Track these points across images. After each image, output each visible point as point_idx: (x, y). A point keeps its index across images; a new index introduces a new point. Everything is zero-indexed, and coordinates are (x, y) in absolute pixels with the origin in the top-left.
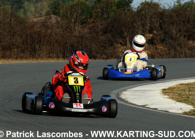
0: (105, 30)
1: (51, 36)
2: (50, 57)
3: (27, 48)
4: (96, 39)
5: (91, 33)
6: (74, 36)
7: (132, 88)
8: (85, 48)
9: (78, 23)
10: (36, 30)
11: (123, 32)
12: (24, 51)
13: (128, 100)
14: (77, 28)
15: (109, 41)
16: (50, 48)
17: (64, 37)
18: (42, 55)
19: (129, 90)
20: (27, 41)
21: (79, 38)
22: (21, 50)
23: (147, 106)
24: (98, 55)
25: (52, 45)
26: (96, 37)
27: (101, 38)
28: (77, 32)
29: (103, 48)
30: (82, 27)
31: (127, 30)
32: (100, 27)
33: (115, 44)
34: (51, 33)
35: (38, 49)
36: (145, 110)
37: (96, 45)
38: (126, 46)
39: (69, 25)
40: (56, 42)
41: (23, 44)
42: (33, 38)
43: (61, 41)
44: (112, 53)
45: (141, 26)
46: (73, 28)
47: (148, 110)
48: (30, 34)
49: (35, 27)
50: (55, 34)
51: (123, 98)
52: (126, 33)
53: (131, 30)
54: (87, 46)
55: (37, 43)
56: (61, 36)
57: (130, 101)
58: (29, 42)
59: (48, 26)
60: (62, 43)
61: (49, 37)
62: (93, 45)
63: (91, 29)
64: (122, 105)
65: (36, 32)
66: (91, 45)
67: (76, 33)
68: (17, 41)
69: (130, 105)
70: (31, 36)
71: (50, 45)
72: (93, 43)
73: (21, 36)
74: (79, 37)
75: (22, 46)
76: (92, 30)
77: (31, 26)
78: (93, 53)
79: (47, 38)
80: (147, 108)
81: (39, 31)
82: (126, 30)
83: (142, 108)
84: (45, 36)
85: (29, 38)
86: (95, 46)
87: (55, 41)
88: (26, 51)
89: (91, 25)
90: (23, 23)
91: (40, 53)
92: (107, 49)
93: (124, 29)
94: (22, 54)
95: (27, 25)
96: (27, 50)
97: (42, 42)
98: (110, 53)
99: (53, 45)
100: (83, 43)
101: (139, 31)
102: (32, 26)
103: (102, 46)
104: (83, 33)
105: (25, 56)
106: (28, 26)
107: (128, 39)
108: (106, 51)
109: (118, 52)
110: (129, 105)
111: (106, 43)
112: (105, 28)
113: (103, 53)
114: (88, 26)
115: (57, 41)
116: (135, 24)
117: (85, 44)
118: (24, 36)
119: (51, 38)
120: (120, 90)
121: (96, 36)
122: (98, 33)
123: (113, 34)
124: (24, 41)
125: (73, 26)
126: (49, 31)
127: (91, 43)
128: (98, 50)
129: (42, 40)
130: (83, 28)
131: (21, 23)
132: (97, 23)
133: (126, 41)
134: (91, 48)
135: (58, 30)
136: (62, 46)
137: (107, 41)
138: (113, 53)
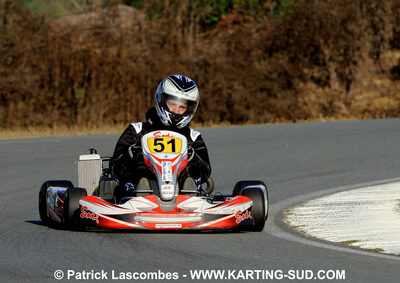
0: (270, 43)
1: (118, 63)
2: (115, 122)
3: (53, 99)
4: (243, 67)
5: (229, 53)
6: (182, 63)
7: (322, 196)
8: (214, 93)
9: (192, 25)
10: (76, 47)
11: (317, 49)
12: (43, 107)
13: (305, 229)
14: (190, 39)
15: (280, 74)
16: (116, 97)
17: (154, 65)
18: (94, 116)
19: (312, 202)
20: (51, 81)
21: (197, 68)
22: (34, 104)
23: (354, 244)
24: (252, 114)
25: (121, 90)
26: (244, 63)
27: (257, 65)
28: (191, 51)
29: (264, 94)
30: (205, 37)
31: (330, 41)
32: (256, 36)
33: (296, 81)
34: (119, 55)
35: (81, 102)
36: (346, 253)
37: (244, 85)
38: (330, 86)
39: (169, 33)
40: (131, 82)
41: (42, 87)
42: (68, 69)
43: (146, 77)
44: (289, 107)
45: (370, 30)
46: (180, 40)
47: (356, 255)
48: (61, 60)
49: (73, 39)
50: (131, 58)
51: (293, 223)
52: (326, 52)
53: (342, 43)
54: (221, 90)
55: (82, 85)
56: (147, 63)
57: (310, 232)
58: (56, 84)
59: (109, 36)
60: (149, 82)
61: (114, 68)
62: (236, 85)
63: (229, 44)
64: (288, 242)
65: (76, 52)
66: (231, 88)
67: (189, 55)
68: (26, 82)
69: (310, 243)
70: (62, 66)
71: (117, 90)
72: (235, 80)
73: (34, 67)
74: (197, 64)
75: (39, 95)
76: (233, 45)
77: (63, 38)
78: (236, 107)
79: (106, 69)
80: (353, 248)
81: (84, 51)
82: (326, 42)
83: (340, 249)
84: (101, 64)
85: (58, 70)
86: (241, 88)
87: (129, 78)
88: (49, 107)
89: (231, 32)
90: (38, 29)
91: (88, 113)
92: (275, 97)
93: (322, 41)
94: (40, 116)
95: (52, 34)
96: (54, 104)
97: (93, 82)
98: (285, 107)
99: (125, 89)
100: (207, 81)
101: (363, 43)
102: (67, 39)
103: (262, 90)
104: (209, 54)
105: (47, 120)
106: (54, 39)
107: (332, 67)
108: (272, 101)
109: (305, 104)
110: (304, 242)
111: (271, 80)
112: (268, 39)
113: (263, 108)
114: (220, 35)
115: (135, 78)
116: (351, 27)
117: (215, 84)
118: (43, 66)
119: (119, 68)
120: (285, 203)
121: (245, 60)
122: (249, 52)
123: (292, 55)
124: (42, 80)
125: (180, 35)
126: (113, 51)
127: (230, 80)
128: (251, 99)
129: (93, 76)
130: (207, 41)
131: (35, 30)
132: (246, 25)
133: (329, 73)
134: (230, 95)
135: (138, 47)
136: (149, 91)
137: (275, 76)
138: (293, 108)
